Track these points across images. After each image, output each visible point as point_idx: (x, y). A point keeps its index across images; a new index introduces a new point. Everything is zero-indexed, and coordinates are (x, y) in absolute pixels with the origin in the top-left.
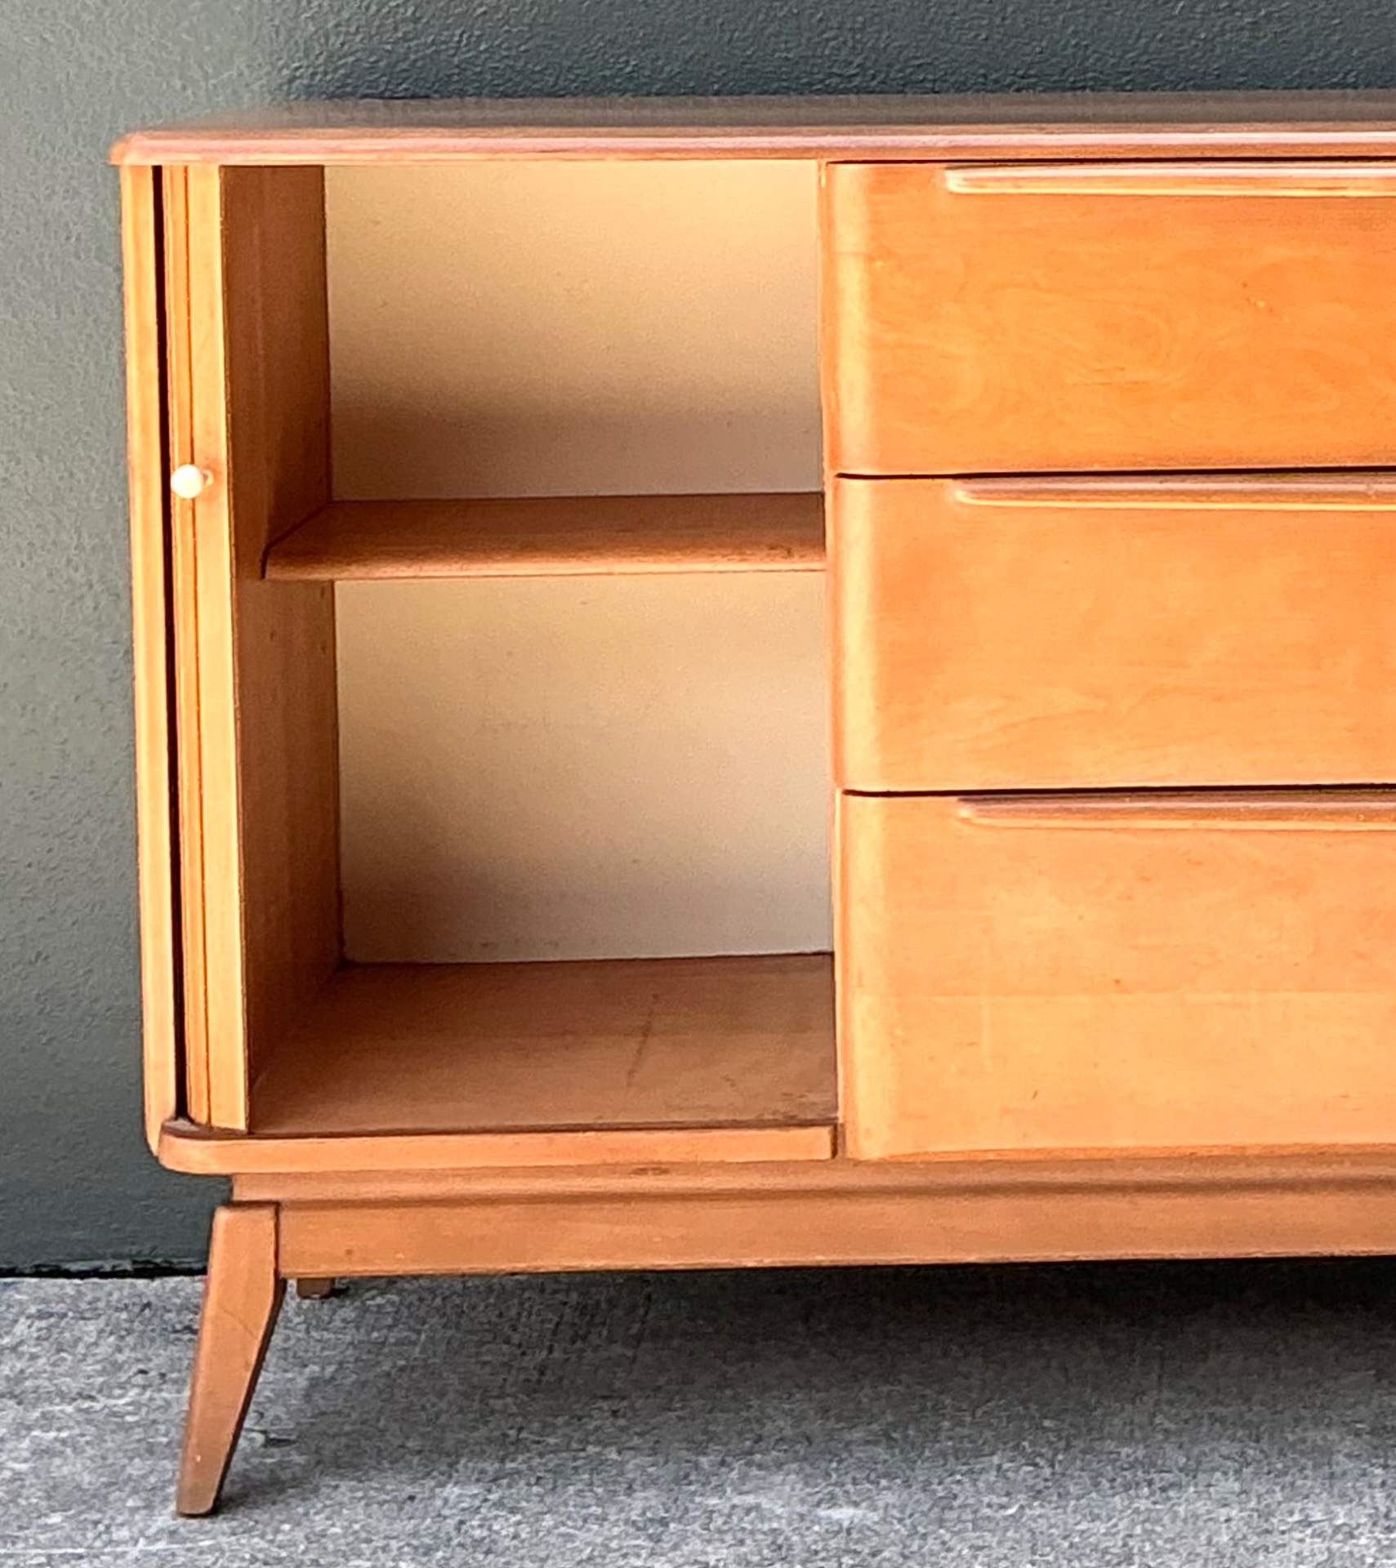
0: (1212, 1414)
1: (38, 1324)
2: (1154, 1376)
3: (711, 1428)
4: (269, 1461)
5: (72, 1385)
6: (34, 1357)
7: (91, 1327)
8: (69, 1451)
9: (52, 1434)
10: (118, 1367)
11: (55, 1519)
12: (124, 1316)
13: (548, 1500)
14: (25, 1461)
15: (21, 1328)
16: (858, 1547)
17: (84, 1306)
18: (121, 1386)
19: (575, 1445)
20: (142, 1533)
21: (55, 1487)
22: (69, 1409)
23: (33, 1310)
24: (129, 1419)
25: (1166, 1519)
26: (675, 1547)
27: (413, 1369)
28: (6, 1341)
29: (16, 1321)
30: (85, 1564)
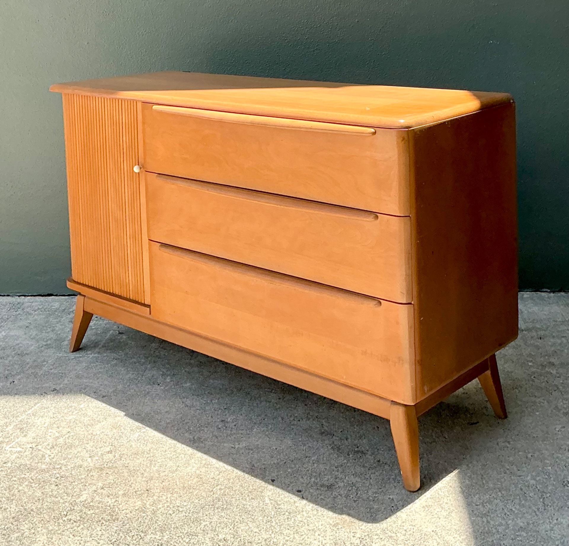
28: (71, 310)
29: (73, 306)
30: (81, 359)
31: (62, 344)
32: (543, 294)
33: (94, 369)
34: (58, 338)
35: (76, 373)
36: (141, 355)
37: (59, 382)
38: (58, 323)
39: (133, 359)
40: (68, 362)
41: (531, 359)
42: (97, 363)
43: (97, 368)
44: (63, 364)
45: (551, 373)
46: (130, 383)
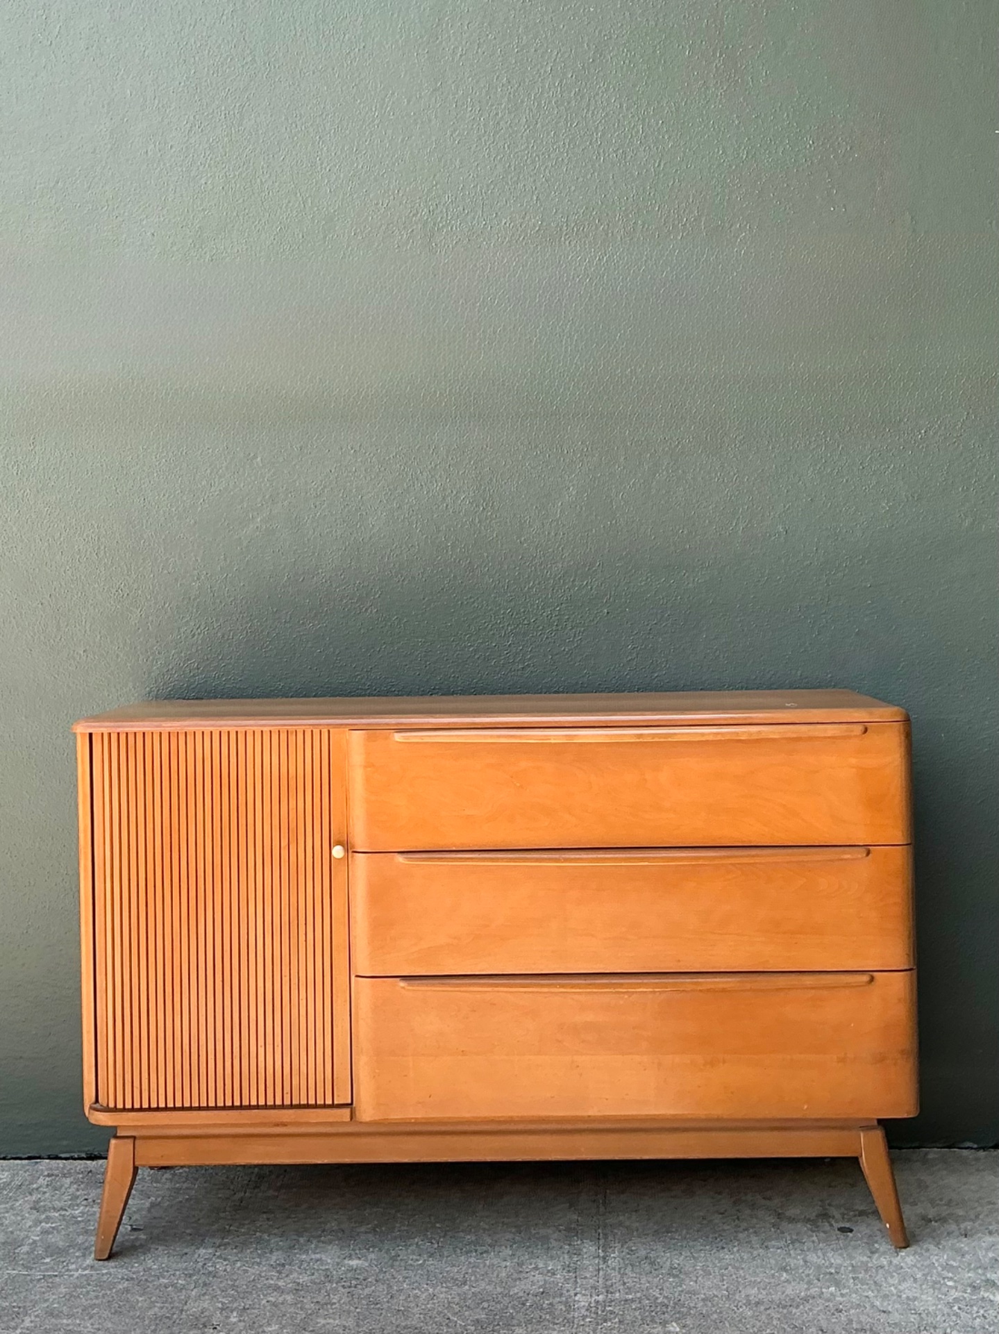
0: (503, 1222)
1: (47, 1179)
2: (481, 1206)
3: (306, 1226)
4: (132, 1237)
5: (58, 1204)
6: (45, 1193)
7: (68, 1181)
8: (55, 1232)
9: (50, 1225)
10: (77, 1197)
11: (48, 1260)
12: (81, 1176)
13: (240, 1255)
14: (38, 1236)
15: (41, 1181)
16: (359, 1277)
17: (66, 1171)
18: (78, 1205)
19: (251, 1233)
20: (80, 1266)
21: (49, 1247)
22: (57, 1215)
23: (46, 1173)
24: (79, 1219)
25: (481, 1266)
26: (287, 1276)
27: (191, 1199)
28: (35, 1186)
29: (39, 1178)
30: (57, 1279)
31: (16, 1251)
32: (965, 1152)
33: (83, 1300)
34: (9, 1240)
35: (48, 1307)
36: (179, 1270)
37: (13, 1324)
38: (7, 1212)
39: (162, 1280)
40: (31, 1285)
41: (950, 1275)
42: (89, 1288)
43: (89, 1297)
44: (21, 1289)
45: (991, 1301)
46: (157, 1324)
